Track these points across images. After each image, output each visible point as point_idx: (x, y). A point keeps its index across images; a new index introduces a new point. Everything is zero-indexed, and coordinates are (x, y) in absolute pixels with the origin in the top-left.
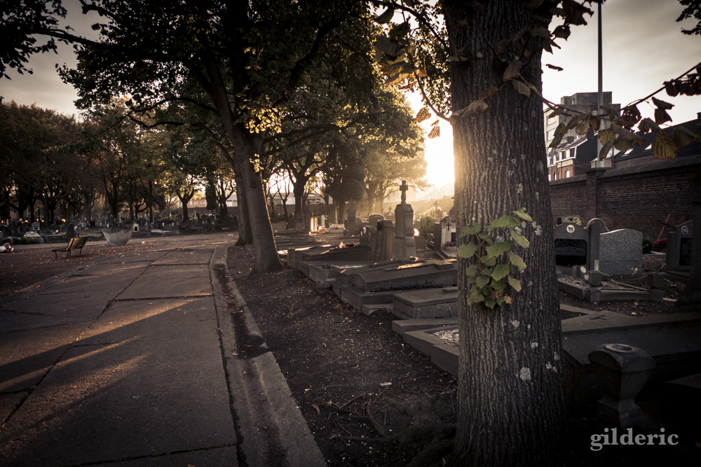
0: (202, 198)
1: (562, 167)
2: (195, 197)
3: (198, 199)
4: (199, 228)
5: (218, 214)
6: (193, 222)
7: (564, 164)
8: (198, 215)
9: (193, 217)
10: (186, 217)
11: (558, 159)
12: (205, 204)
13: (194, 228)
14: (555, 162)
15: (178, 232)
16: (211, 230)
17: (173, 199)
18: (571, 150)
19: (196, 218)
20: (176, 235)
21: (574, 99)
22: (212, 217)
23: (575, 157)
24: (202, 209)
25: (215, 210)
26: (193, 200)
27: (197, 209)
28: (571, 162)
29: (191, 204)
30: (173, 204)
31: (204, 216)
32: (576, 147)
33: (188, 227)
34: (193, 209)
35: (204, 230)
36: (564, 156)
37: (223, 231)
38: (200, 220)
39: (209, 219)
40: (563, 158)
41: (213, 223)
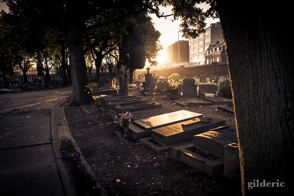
0: (35, 70)
1: (215, 56)
2: (31, 69)
3: (32, 70)
4: (34, 87)
5: (44, 78)
6: (30, 83)
7: (216, 54)
8: (33, 79)
9: (30, 80)
10: (26, 80)
11: (212, 51)
12: (36, 73)
13: (31, 87)
14: (211, 53)
15: (20, 90)
16: (42, 88)
17: (19, 71)
18: (220, 47)
19: (32, 80)
20: (18, 92)
21: (216, 25)
22: (41, 79)
23: (221, 51)
24: (35, 75)
25: (42, 76)
26: (30, 71)
27: (32, 75)
28: (220, 53)
29: (28, 73)
30: (19, 73)
31: (36, 79)
32: (222, 46)
33: (27, 86)
34: (29, 76)
35: (38, 88)
36: (216, 50)
37: (50, 89)
38: (35, 82)
39: (40, 81)
40: (215, 51)
41: (43, 84)
